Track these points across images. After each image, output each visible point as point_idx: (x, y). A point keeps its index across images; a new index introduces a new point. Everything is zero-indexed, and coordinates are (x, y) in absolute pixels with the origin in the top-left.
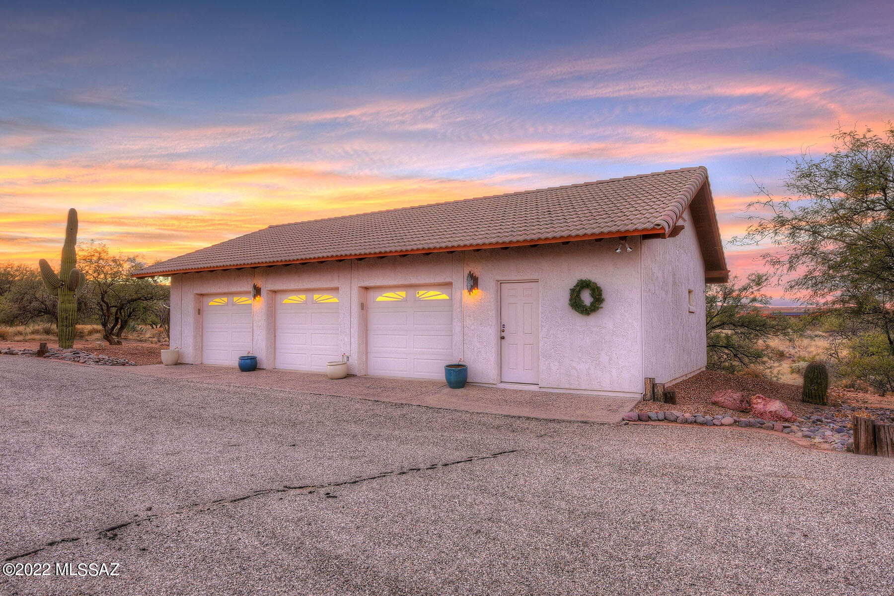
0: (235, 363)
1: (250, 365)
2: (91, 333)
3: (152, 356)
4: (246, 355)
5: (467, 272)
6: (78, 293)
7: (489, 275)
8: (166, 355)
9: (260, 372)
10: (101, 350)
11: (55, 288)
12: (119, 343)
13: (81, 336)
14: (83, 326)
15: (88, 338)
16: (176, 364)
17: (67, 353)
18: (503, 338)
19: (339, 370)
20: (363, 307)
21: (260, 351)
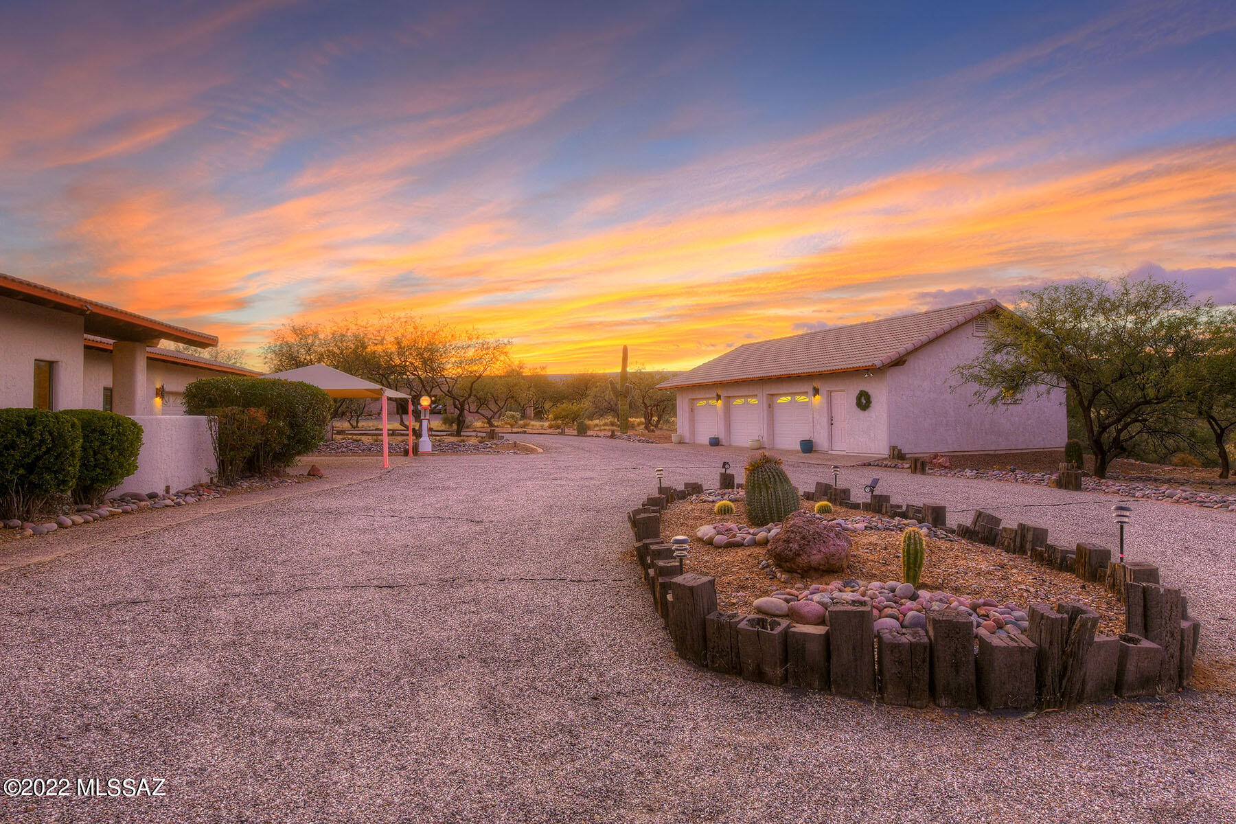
0: (707, 442)
1: (715, 442)
2: (639, 425)
3: (669, 439)
4: (713, 436)
5: (812, 387)
6: (629, 399)
7: (824, 387)
8: (674, 437)
9: (720, 447)
10: (643, 435)
11: (617, 396)
12: (653, 431)
13: (633, 427)
14: (634, 419)
15: (637, 428)
16: (680, 443)
17: (624, 436)
18: (832, 424)
19: (756, 444)
20: (770, 406)
21: (722, 436)
